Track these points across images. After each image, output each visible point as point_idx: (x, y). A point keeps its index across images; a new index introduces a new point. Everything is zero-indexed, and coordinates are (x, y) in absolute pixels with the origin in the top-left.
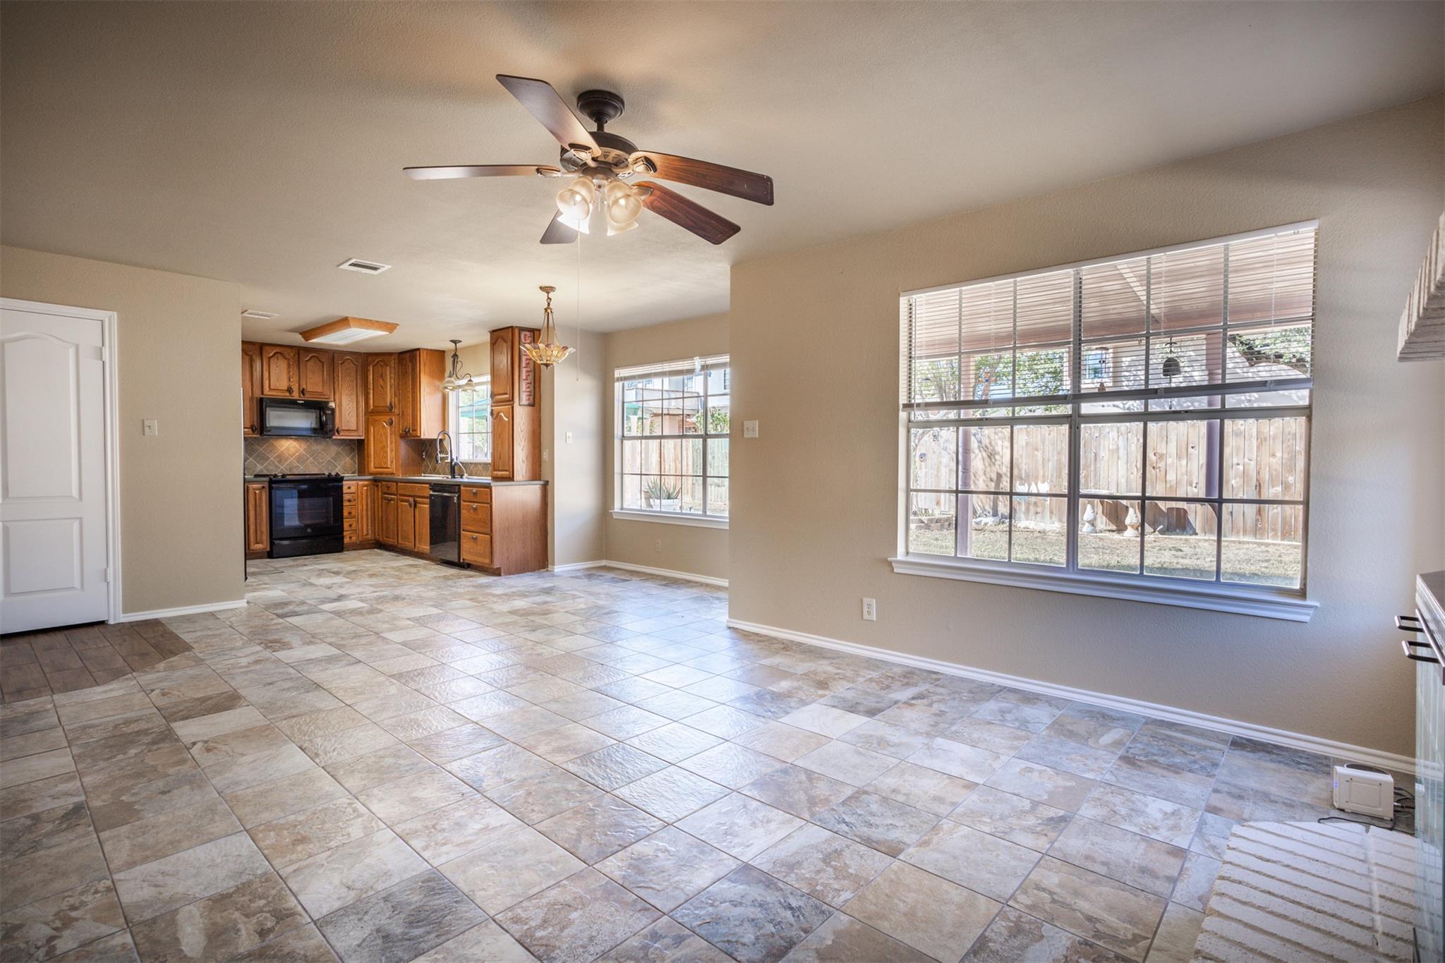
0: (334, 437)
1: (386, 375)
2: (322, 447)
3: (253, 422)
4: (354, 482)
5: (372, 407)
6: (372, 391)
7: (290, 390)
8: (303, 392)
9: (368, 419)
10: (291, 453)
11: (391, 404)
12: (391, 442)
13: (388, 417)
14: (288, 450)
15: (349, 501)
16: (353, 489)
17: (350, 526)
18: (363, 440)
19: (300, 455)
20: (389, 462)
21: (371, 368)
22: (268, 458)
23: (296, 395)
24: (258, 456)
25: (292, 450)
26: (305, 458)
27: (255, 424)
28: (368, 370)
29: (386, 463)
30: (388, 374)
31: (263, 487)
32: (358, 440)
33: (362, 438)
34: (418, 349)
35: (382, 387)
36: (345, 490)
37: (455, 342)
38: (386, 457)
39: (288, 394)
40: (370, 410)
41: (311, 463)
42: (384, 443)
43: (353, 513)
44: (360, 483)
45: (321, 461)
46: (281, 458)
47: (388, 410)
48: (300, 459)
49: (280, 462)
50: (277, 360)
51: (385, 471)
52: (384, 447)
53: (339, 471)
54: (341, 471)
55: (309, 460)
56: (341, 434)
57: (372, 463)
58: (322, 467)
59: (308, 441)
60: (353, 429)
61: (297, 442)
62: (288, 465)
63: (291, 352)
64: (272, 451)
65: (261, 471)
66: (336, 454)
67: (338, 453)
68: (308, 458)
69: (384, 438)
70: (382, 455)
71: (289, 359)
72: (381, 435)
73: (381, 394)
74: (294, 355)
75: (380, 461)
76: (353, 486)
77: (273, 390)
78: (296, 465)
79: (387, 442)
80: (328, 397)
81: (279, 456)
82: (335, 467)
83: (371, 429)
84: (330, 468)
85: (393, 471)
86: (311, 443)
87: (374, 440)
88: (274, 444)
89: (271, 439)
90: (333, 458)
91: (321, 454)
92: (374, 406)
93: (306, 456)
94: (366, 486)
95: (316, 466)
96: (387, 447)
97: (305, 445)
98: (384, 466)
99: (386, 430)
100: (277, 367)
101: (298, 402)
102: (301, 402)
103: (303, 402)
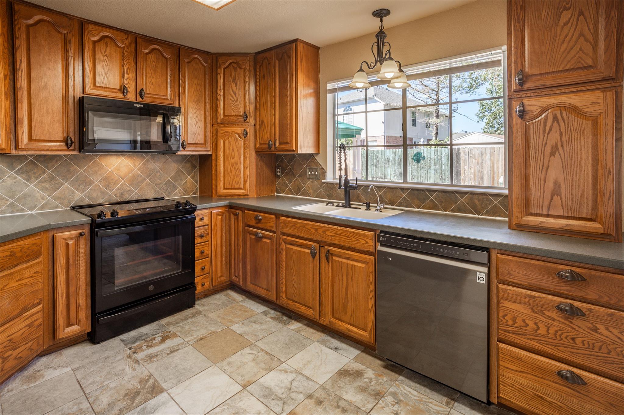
0: (179, 153)
1: (240, 80)
2: (161, 165)
3: (68, 132)
4: (207, 211)
5: (222, 117)
6: (222, 98)
7: (125, 90)
8: (141, 93)
9: (217, 131)
10: (122, 174)
11: (245, 113)
12: (246, 158)
13: (242, 129)
14: (118, 170)
15: (201, 236)
16: (206, 221)
17: (203, 268)
18: (211, 155)
19: (133, 176)
20: (242, 182)
21: (221, 71)
22: (91, 183)
23: (131, 97)
24: (76, 180)
25: (124, 170)
26: (140, 179)
27: (71, 135)
28: (217, 74)
29: (238, 183)
30: (242, 76)
31: (81, 235)
32: (199, 155)
33: (210, 153)
34: (296, 41)
35: (234, 93)
36: (198, 222)
37: (381, 13)
38: (238, 176)
39: (120, 95)
40: (219, 120)
42: (236, 159)
43: (206, 251)
44: (214, 211)
45: (158, 181)
46: (108, 181)
47: (241, 120)
48: (134, 181)
49: (107, 186)
50: (107, 46)
51: (237, 193)
52: (237, 164)
53: (179, 193)
54: (181, 192)
55: (145, 182)
56: (186, 149)
57: (222, 183)
58: (160, 189)
59: (144, 158)
60: (199, 143)
61: (130, 159)
62: (118, 189)
63: (126, 39)
64: (96, 172)
65: (81, 199)
66: (176, 173)
67: (178, 171)
68: (144, 180)
69: (236, 153)
70: (233, 173)
71: (122, 48)
72: (233, 150)
73: (233, 101)
74: (130, 44)
75: (231, 180)
76: (206, 216)
77: (100, 87)
78: (129, 189)
79: (240, 158)
80: (172, 103)
81: (105, 179)
82: (175, 188)
83: (220, 142)
84: (169, 190)
85: (247, 192)
86: (147, 161)
87: (224, 156)
88: (99, 163)
89: (96, 156)
90: (173, 178)
91: (159, 174)
92: (224, 115)
93: (141, 176)
94: (219, 215)
95: (153, 189)
96: (240, 163)
97: (140, 164)
98: (236, 186)
99: (239, 144)
100: (106, 56)
101: (135, 105)
102: (140, 106)
103: (142, 106)
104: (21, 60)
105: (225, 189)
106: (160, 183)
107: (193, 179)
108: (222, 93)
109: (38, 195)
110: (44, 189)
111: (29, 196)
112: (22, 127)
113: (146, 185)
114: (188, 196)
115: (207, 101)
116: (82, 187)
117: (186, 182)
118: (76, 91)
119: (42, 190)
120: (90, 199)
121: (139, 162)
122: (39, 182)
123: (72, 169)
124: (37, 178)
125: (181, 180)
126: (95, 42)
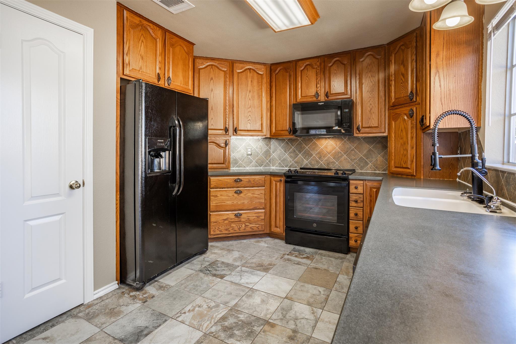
0: (355, 135)
1: (407, 60)
3: (289, 125)
4: (362, 182)
5: (393, 100)
6: (393, 83)
7: (317, 95)
8: (327, 95)
9: (390, 113)
10: (328, 150)
11: (411, 92)
12: (412, 138)
13: (409, 108)
14: (326, 148)
15: (356, 202)
16: (360, 190)
17: (356, 228)
19: (335, 152)
20: (409, 162)
21: (393, 56)
22: (311, 155)
23: (321, 99)
24: (305, 153)
25: (329, 148)
26: (340, 155)
27: (291, 127)
28: (390, 61)
29: (406, 162)
30: (410, 56)
31: (281, 181)
33: (385, 134)
35: (403, 75)
36: (352, 190)
38: (406, 155)
39: (315, 99)
40: (391, 104)
41: (345, 159)
42: (405, 139)
43: (360, 215)
44: (369, 183)
45: (353, 157)
46: (321, 155)
47: (409, 101)
48: (337, 156)
49: (320, 158)
50: (307, 71)
51: (404, 172)
52: (405, 144)
53: (370, 168)
54: (372, 168)
55: (343, 157)
56: (361, 132)
57: (393, 162)
58: (354, 163)
59: (343, 140)
60: (373, 126)
61: (333, 141)
62: (326, 160)
63: (318, 62)
64: (314, 149)
65: (307, 164)
66: (368, 152)
67: (370, 150)
68: (342, 155)
69: (404, 133)
70: (402, 152)
71: (316, 68)
72: (402, 130)
73: (402, 83)
74: (320, 64)
75: (400, 160)
76: (361, 186)
77: (304, 96)
78: (332, 161)
79: (407, 138)
80: (349, 96)
81: (319, 153)
82: (367, 164)
83: (392, 124)
84: (362, 165)
85: (413, 172)
86: (345, 142)
87: (395, 137)
88: (316, 143)
89: (314, 138)
90: (365, 155)
91: (354, 152)
92: (396, 99)
93: (341, 153)
94: (374, 188)
95: (349, 162)
96: (408, 144)
97: (340, 144)
98: (404, 166)
99: (406, 124)
100: (307, 77)
101: (319, 104)
102: (322, 103)
103: (323, 103)
104: (273, 92)
105: (396, 167)
106: (355, 159)
107: (383, 158)
108: (393, 78)
109: (289, 159)
110: (291, 157)
111: (285, 160)
112: (273, 125)
113: (344, 159)
114: (379, 172)
115: (381, 88)
116: (307, 157)
117: (377, 160)
118: (293, 102)
119: (290, 157)
120: (311, 165)
121: (339, 143)
122: (289, 153)
123: (303, 146)
124: (288, 151)
125: (372, 158)
126: (302, 71)
